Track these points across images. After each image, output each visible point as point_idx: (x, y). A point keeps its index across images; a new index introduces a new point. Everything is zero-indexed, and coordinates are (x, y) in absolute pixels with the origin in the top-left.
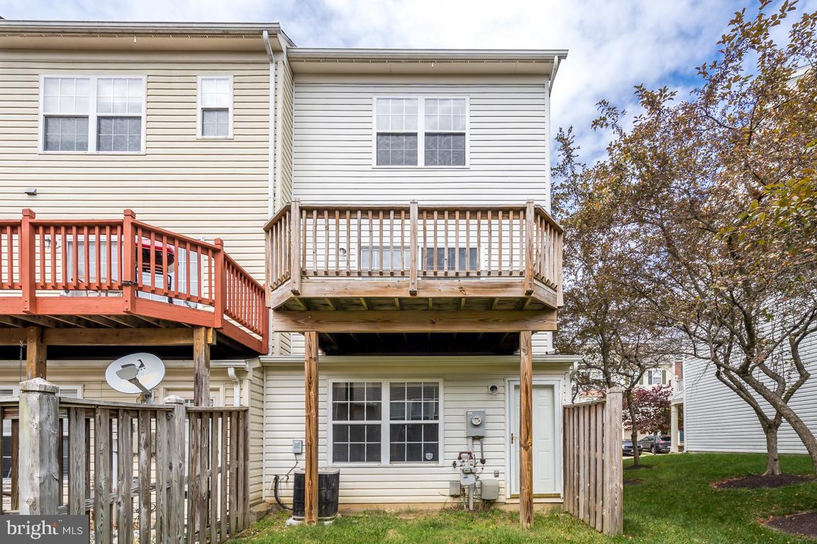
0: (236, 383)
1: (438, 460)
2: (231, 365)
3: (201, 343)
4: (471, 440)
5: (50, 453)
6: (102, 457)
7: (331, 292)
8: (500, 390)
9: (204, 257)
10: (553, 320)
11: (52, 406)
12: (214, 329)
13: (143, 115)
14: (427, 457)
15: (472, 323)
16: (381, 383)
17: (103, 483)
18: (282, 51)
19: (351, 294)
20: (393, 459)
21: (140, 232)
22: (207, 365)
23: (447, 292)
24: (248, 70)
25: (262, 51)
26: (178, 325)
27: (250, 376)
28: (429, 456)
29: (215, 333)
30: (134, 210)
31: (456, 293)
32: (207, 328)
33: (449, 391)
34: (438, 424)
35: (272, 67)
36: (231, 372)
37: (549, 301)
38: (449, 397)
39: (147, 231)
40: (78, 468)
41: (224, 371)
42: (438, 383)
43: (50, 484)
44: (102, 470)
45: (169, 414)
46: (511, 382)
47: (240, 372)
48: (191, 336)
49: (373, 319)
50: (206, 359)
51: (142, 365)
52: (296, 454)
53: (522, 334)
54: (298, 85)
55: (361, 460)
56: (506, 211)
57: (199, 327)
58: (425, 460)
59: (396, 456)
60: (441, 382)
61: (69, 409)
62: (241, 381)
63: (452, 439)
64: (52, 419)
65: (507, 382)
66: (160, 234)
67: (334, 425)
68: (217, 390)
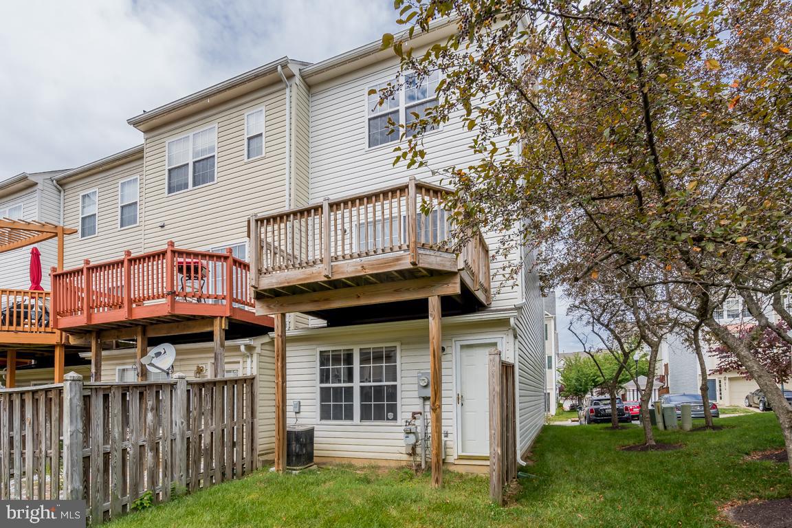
0: (248, 356)
1: (396, 420)
2: (242, 343)
3: (218, 328)
4: (422, 400)
5: (77, 416)
6: (115, 418)
7: (277, 283)
8: (448, 350)
9: (219, 264)
10: (455, 283)
11: (78, 388)
12: (227, 317)
13: (216, 153)
14: (389, 417)
15: (388, 294)
16: (352, 350)
17: (117, 435)
18: (294, 75)
19: (288, 283)
20: (362, 418)
21: (176, 255)
22: (222, 345)
23: (352, 272)
24: (272, 99)
25: (280, 81)
26: (203, 318)
27: (258, 350)
28: (391, 415)
29: (227, 321)
30: (173, 240)
31: (360, 272)
32: (222, 317)
33: (404, 353)
34: (396, 385)
35: (288, 90)
36: (242, 348)
37: (444, 266)
38: (405, 360)
39: (181, 253)
40: (97, 425)
41: (237, 348)
42: (396, 347)
43: (77, 435)
44: (116, 427)
45: (175, 386)
46: (457, 342)
47: (250, 348)
48: (212, 324)
49: (316, 299)
50: (221, 341)
51: (165, 352)
52: (296, 413)
53: (430, 299)
54: (313, 95)
55: (329, 418)
56: (393, 191)
57: (216, 317)
58: (388, 419)
59: (365, 416)
60: (398, 345)
61: (91, 389)
62: (252, 355)
63: (409, 400)
64: (78, 396)
65: (454, 343)
66: (188, 254)
67: (321, 388)
68: (239, 362)
